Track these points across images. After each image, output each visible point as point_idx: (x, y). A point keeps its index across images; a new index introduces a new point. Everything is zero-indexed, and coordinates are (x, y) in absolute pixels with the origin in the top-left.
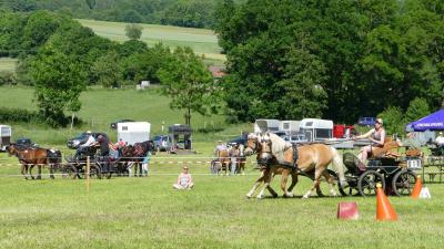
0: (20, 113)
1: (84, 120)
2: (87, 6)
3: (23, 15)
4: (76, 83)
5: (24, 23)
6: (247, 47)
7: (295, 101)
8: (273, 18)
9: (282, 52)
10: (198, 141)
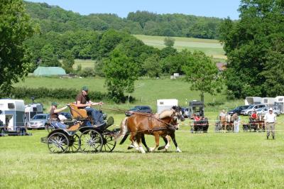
0: (96, 94)
1: (136, 99)
2: (140, 26)
3: (100, 33)
4: (132, 75)
5: (100, 38)
6: (240, 51)
7: (272, 85)
8: (257, 31)
9: (263, 53)
10: (209, 111)
